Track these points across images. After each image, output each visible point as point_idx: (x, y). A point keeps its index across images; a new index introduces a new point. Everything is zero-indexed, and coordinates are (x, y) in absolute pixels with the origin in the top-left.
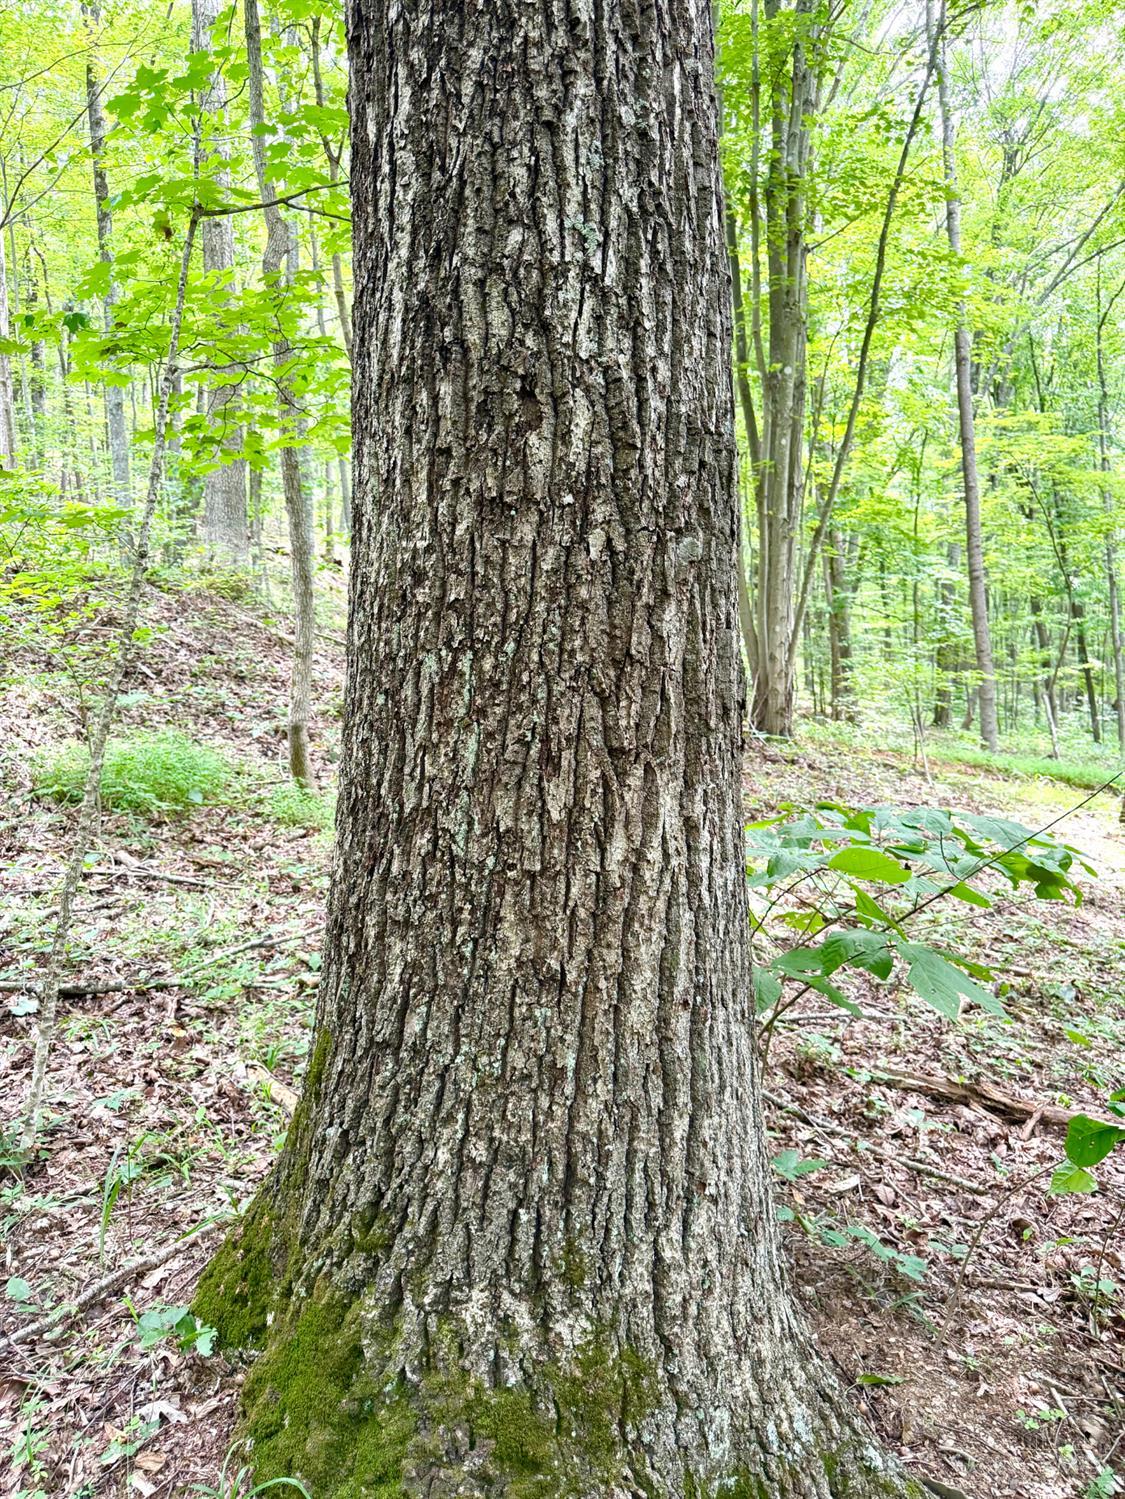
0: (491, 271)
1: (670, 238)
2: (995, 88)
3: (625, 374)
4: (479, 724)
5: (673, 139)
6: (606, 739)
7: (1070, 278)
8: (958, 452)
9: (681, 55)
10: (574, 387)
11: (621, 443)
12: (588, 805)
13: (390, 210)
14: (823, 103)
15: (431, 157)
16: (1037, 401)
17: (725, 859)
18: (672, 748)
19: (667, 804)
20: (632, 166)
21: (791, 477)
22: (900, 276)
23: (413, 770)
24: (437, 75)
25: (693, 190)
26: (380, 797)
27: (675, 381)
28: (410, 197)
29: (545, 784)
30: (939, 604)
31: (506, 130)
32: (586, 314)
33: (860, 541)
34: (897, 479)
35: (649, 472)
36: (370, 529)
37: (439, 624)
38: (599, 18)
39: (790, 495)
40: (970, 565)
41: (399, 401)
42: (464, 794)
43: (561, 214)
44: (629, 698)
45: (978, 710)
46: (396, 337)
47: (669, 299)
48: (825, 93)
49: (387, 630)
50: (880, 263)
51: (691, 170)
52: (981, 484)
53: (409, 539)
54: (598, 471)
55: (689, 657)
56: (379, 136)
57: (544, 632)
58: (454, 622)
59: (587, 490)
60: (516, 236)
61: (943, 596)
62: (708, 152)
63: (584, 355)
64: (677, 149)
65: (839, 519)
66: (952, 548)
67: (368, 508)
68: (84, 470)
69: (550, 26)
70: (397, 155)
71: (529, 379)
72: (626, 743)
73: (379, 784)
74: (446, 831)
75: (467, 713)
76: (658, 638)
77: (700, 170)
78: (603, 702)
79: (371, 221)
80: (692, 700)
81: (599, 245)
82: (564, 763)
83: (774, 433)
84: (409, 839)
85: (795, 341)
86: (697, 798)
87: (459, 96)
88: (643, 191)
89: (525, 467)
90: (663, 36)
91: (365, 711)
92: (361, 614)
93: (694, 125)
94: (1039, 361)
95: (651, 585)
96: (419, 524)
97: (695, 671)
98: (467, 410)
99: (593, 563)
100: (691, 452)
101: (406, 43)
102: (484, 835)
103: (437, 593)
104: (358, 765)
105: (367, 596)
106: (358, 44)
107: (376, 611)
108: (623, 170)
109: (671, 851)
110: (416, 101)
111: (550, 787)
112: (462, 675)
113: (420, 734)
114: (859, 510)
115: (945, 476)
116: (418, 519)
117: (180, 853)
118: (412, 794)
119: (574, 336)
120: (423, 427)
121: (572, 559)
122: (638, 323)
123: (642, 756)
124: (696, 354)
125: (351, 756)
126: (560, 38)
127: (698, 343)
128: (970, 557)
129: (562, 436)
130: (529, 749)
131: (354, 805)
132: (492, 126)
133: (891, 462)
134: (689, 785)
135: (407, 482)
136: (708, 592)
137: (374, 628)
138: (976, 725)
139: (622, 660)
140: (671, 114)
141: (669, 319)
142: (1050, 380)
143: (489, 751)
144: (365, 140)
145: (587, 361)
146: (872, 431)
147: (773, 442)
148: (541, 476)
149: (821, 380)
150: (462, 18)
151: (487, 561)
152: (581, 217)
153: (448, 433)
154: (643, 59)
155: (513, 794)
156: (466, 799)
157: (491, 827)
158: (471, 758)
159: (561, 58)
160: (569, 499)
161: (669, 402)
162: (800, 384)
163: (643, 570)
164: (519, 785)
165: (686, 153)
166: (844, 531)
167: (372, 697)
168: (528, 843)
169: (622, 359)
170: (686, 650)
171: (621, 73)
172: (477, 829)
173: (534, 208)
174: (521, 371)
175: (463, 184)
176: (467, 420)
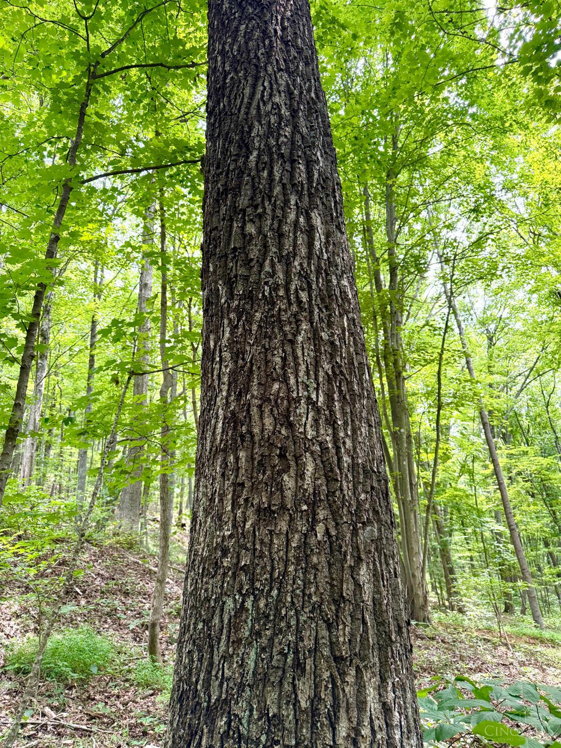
0: (265, 401)
1: (347, 384)
2: (478, 313)
3: (330, 445)
4: (257, 642)
5: (345, 344)
6: (332, 651)
7: (528, 386)
8: (491, 467)
9: (347, 312)
10: (305, 452)
11: (330, 479)
12: (323, 697)
13: (219, 376)
14: (404, 321)
15: (238, 355)
16: (525, 441)
17: (409, 732)
18: (371, 655)
19: (371, 693)
20: (328, 356)
21: (411, 480)
22: (448, 389)
23: (217, 673)
24: (241, 323)
25: (356, 364)
26: (197, 690)
27: (355, 448)
28: (228, 371)
29: (297, 682)
30: (496, 543)
31: (271, 343)
32: (310, 419)
33: (449, 510)
34: (462, 478)
35: (346, 492)
36: (200, 525)
37: (235, 579)
38: (311, 300)
39: (411, 488)
40: (508, 523)
41: (219, 460)
42: (247, 689)
43: (297, 376)
44: (344, 623)
45: (528, 602)
46: (219, 430)
47: (349, 411)
48: (404, 318)
49: (207, 583)
50: (439, 384)
51: (354, 356)
52: (506, 481)
53: (220, 531)
54: (319, 493)
55: (376, 596)
56: (215, 346)
57: (294, 583)
58: (243, 578)
59: (314, 502)
60: (276, 386)
61: (497, 539)
62: (361, 348)
63: (309, 437)
64: (348, 348)
65: (438, 499)
66: (497, 513)
67: (201, 513)
68: (64, 483)
69: (290, 304)
70: (223, 354)
71: (283, 450)
72: (344, 654)
73: (197, 682)
74: (236, 716)
75: (250, 635)
76: (358, 586)
77: (358, 356)
78: (329, 626)
79: (210, 381)
80: (380, 623)
81: (315, 389)
82: (308, 667)
83: (399, 459)
84: (213, 721)
85: (404, 417)
86: (389, 689)
87: (251, 330)
88: (333, 366)
89: (282, 491)
90: (338, 305)
91: (191, 633)
92: (192, 573)
93: (354, 338)
94: (521, 422)
95: (352, 554)
96: (226, 523)
97: (381, 604)
98: (253, 463)
99: (319, 542)
100: (366, 482)
101: (228, 311)
102: (260, 719)
103: (235, 561)
104: (185, 668)
105: (197, 562)
106: (207, 312)
107: (201, 571)
108: (324, 357)
109: (376, 728)
110: (232, 333)
111: (300, 684)
112: (247, 610)
113: (223, 648)
114: (447, 495)
115: (486, 478)
116: (226, 520)
117: (80, 708)
118: (216, 689)
119: (305, 429)
120: (231, 473)
121: (308, 540)
122: (335, 422)
123: (354, 661)
124: (364, 435)
125: (181, 661)
126: (295, 308)
127: (364, 430)
128: (507, 518)
129: (301, 476)
130: (286, 658)
131: (181, 695)
132: (265, 342)
133: (458, 471)
134: (383, 680)
135: (221, 500)
136: (383, 557)
137: (199, 581)
138: (529, 611)
139: (339, 600)
140: (344, 334)
141: (349, 420)
142: (529, 431)
143: (263, 660)
144: (209, 348)
145: (311, 440)
146: (446, 457)
147: (399, 463)
148: (290, 496)
149: (418, 434)
150: (252, 302)
151: (262, 542)
152: (306, 377)
153: (243, 475)
154: (331, 315)
155: (277, 689)
156: (249, 693)
157: (264, 713)
158: (251, 664)
159: (295, 315)
160: (305, 507)
161: (353, 458)
162: (409, 436)
163: (347, 546)
164: (281, 683)
165: (352, 350)
166: (440, 505)
167: (195, 624)
168: (287, 725)
169: (328, 439)
170: (374, 592)
171: (321, 320)
172: (256, 714)
173: (284, 374)
174: (279, 445)
175: (252, 365)
176: (253, 468)
